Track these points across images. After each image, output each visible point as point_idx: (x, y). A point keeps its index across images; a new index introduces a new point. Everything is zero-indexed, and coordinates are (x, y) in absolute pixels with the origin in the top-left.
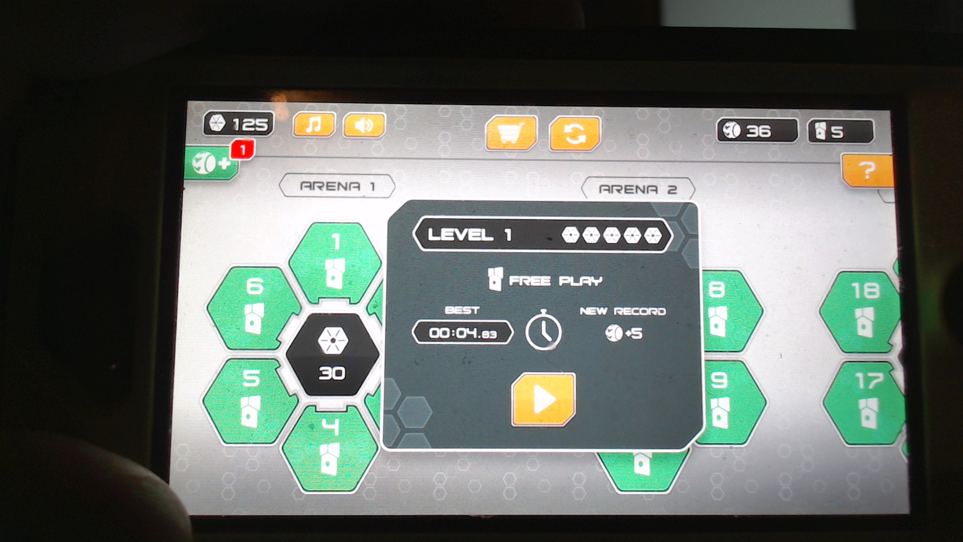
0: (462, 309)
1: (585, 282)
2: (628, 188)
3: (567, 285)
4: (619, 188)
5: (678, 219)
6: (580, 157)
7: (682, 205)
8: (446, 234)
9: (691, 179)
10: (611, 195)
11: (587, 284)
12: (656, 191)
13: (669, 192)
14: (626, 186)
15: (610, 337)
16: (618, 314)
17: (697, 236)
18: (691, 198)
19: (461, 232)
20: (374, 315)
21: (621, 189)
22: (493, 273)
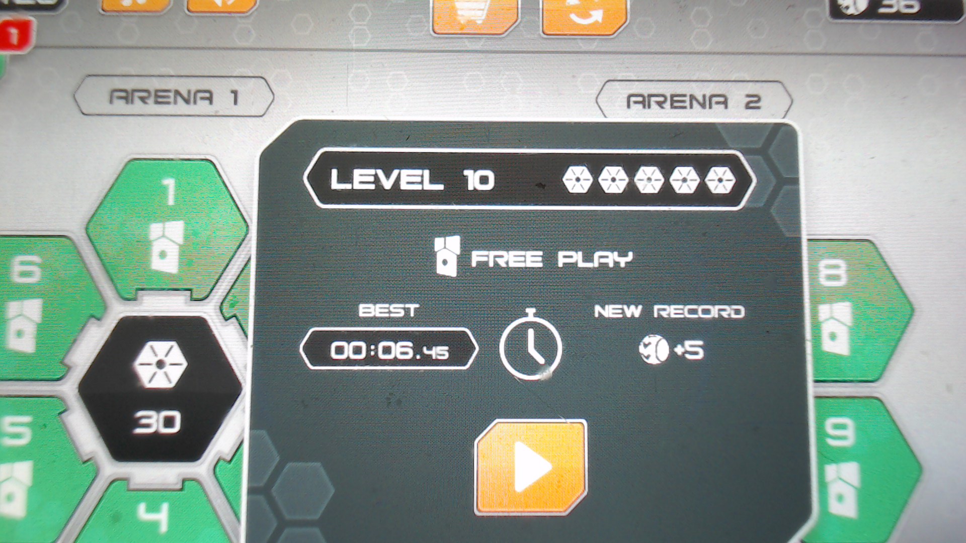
0: (389, 308)
1: (603, 260)
2: (675, 99)
4: (662, 99)
5: (763, 150)
7: (770, 128)
8: (362, 178)
9: (785, 83)
10: (647, 110)
11: (607, 264)
12: (725, 103)
13: (748, 106)
14: (672, 96)
15: (648, 357)
18: (785, 115)
19: (388, 176)
20: (234, 320)
21: (664, 102)
22: (443, 246)
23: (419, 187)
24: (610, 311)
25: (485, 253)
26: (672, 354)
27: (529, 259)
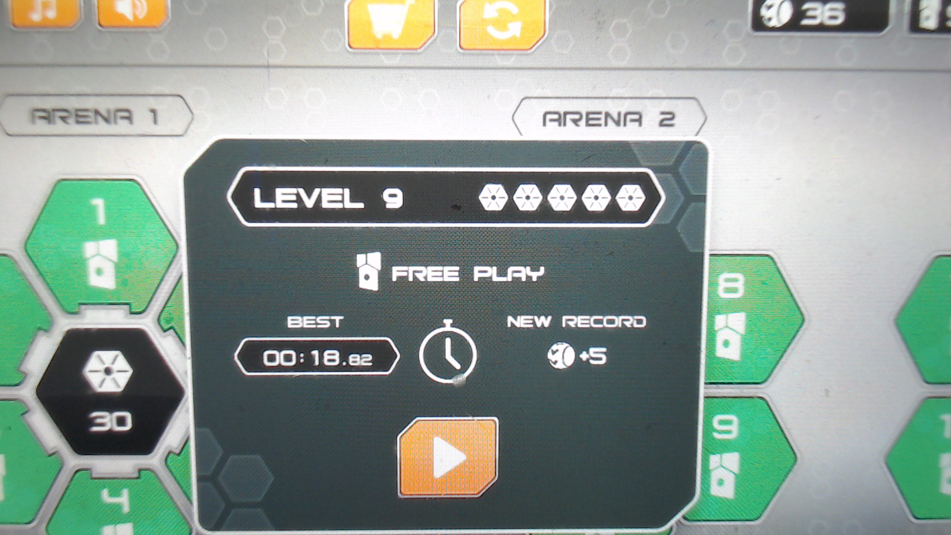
0: (315, 320)
1: (516, 275)
2: (591, 116)
3: (486, 282)
4: (577, 117)
5: (673, 169)
6: (511, 62)
7: (681, 146)
8: (284, 197)
9: (701, 100)
10: (562, 127)
11: (520, 278)
12: (639, 121)
13: (662, 124)
14: (588, 114)
15: (555, 362)
16: (567, 325)
17: (703, 199)
18: (697, 134)
19: (309, 195)
20: (171, 331)
21: (580, 119)
22: (365, 263)
23: (340, 206)
24: (522, 322)
25: (405, 268)
26: (577, 359)
27: (446, 274)
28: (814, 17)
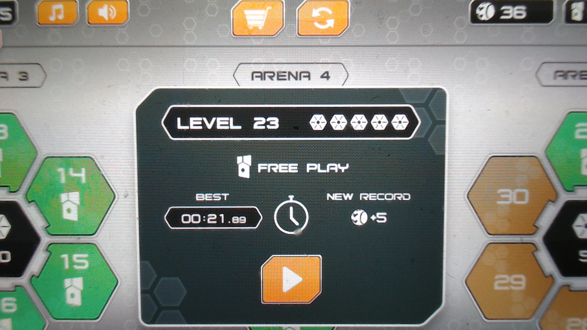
0: (212, 196)
1: (332, 169)
3: (314, 172)
5: (425, 105)
6: (328, 42)
7: (430, 91)
8: (195, 123)
15: (356, 221)
16: (363, 199)
17: (444, 123)
18: (439, 83)
19: (209, 122)
23: (227, 128)
24: (335, 197)
25: (266, 165)
26: (369, 219)
27: (290, 168)
28: (508, 15)
